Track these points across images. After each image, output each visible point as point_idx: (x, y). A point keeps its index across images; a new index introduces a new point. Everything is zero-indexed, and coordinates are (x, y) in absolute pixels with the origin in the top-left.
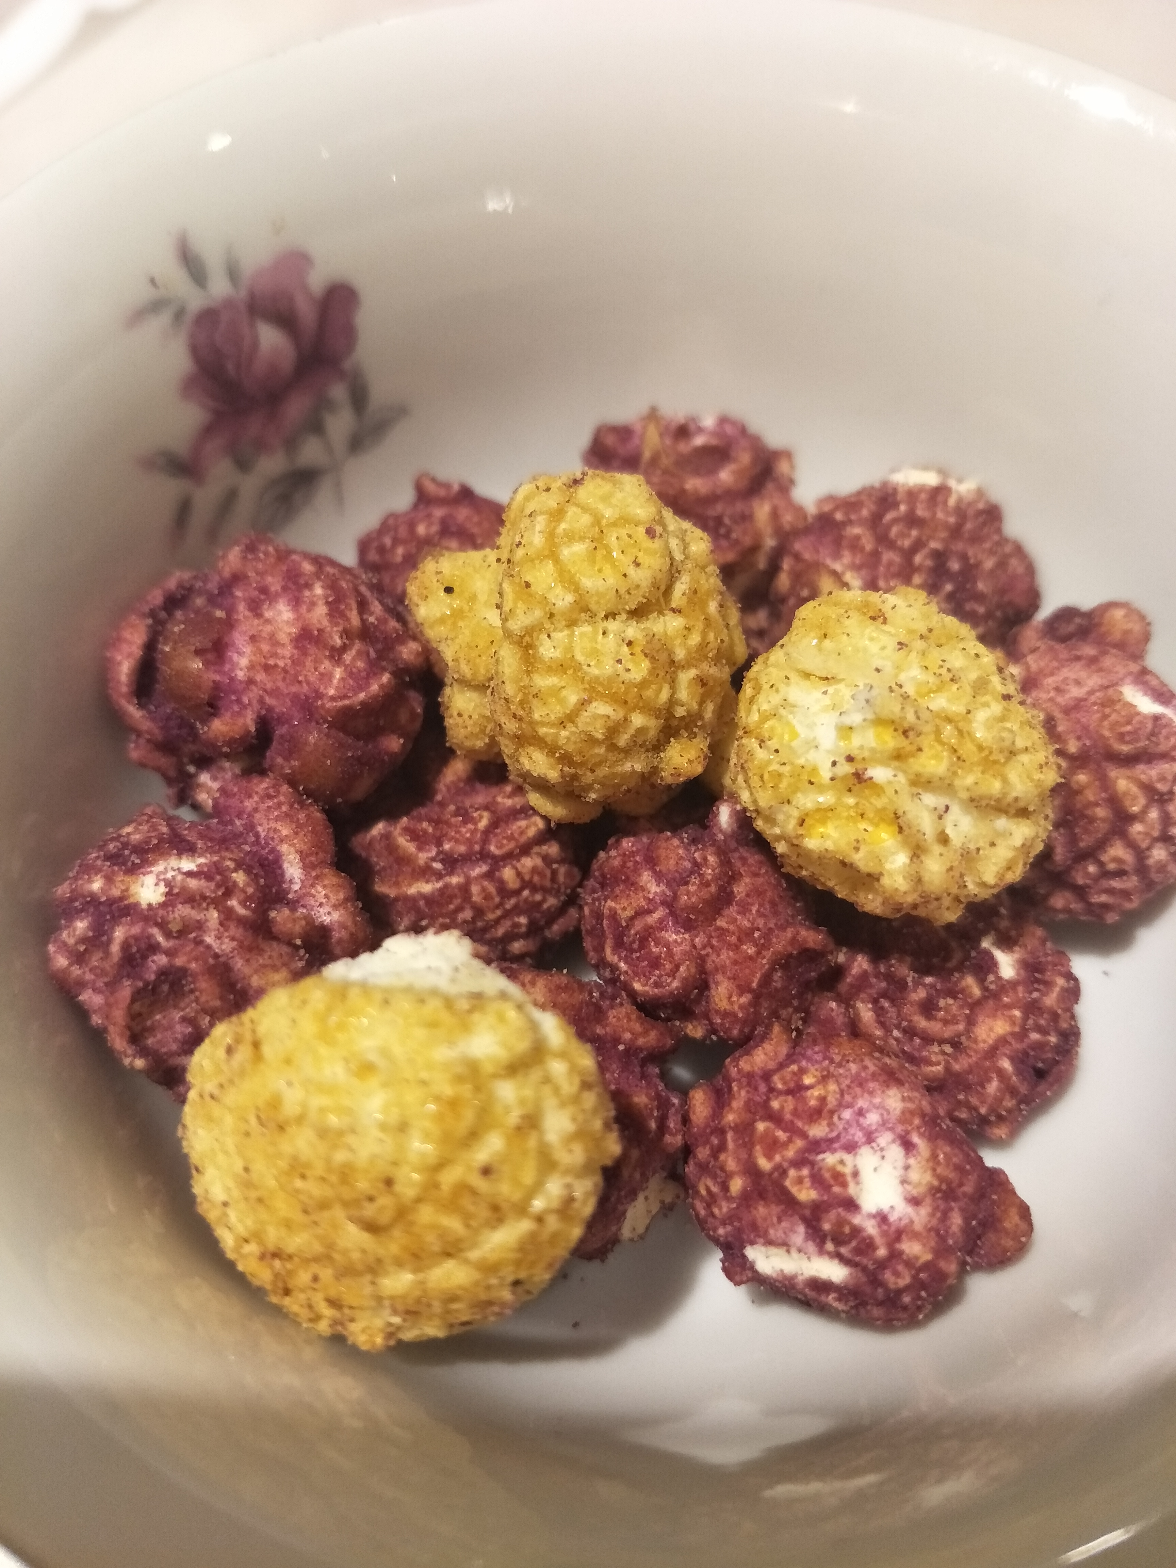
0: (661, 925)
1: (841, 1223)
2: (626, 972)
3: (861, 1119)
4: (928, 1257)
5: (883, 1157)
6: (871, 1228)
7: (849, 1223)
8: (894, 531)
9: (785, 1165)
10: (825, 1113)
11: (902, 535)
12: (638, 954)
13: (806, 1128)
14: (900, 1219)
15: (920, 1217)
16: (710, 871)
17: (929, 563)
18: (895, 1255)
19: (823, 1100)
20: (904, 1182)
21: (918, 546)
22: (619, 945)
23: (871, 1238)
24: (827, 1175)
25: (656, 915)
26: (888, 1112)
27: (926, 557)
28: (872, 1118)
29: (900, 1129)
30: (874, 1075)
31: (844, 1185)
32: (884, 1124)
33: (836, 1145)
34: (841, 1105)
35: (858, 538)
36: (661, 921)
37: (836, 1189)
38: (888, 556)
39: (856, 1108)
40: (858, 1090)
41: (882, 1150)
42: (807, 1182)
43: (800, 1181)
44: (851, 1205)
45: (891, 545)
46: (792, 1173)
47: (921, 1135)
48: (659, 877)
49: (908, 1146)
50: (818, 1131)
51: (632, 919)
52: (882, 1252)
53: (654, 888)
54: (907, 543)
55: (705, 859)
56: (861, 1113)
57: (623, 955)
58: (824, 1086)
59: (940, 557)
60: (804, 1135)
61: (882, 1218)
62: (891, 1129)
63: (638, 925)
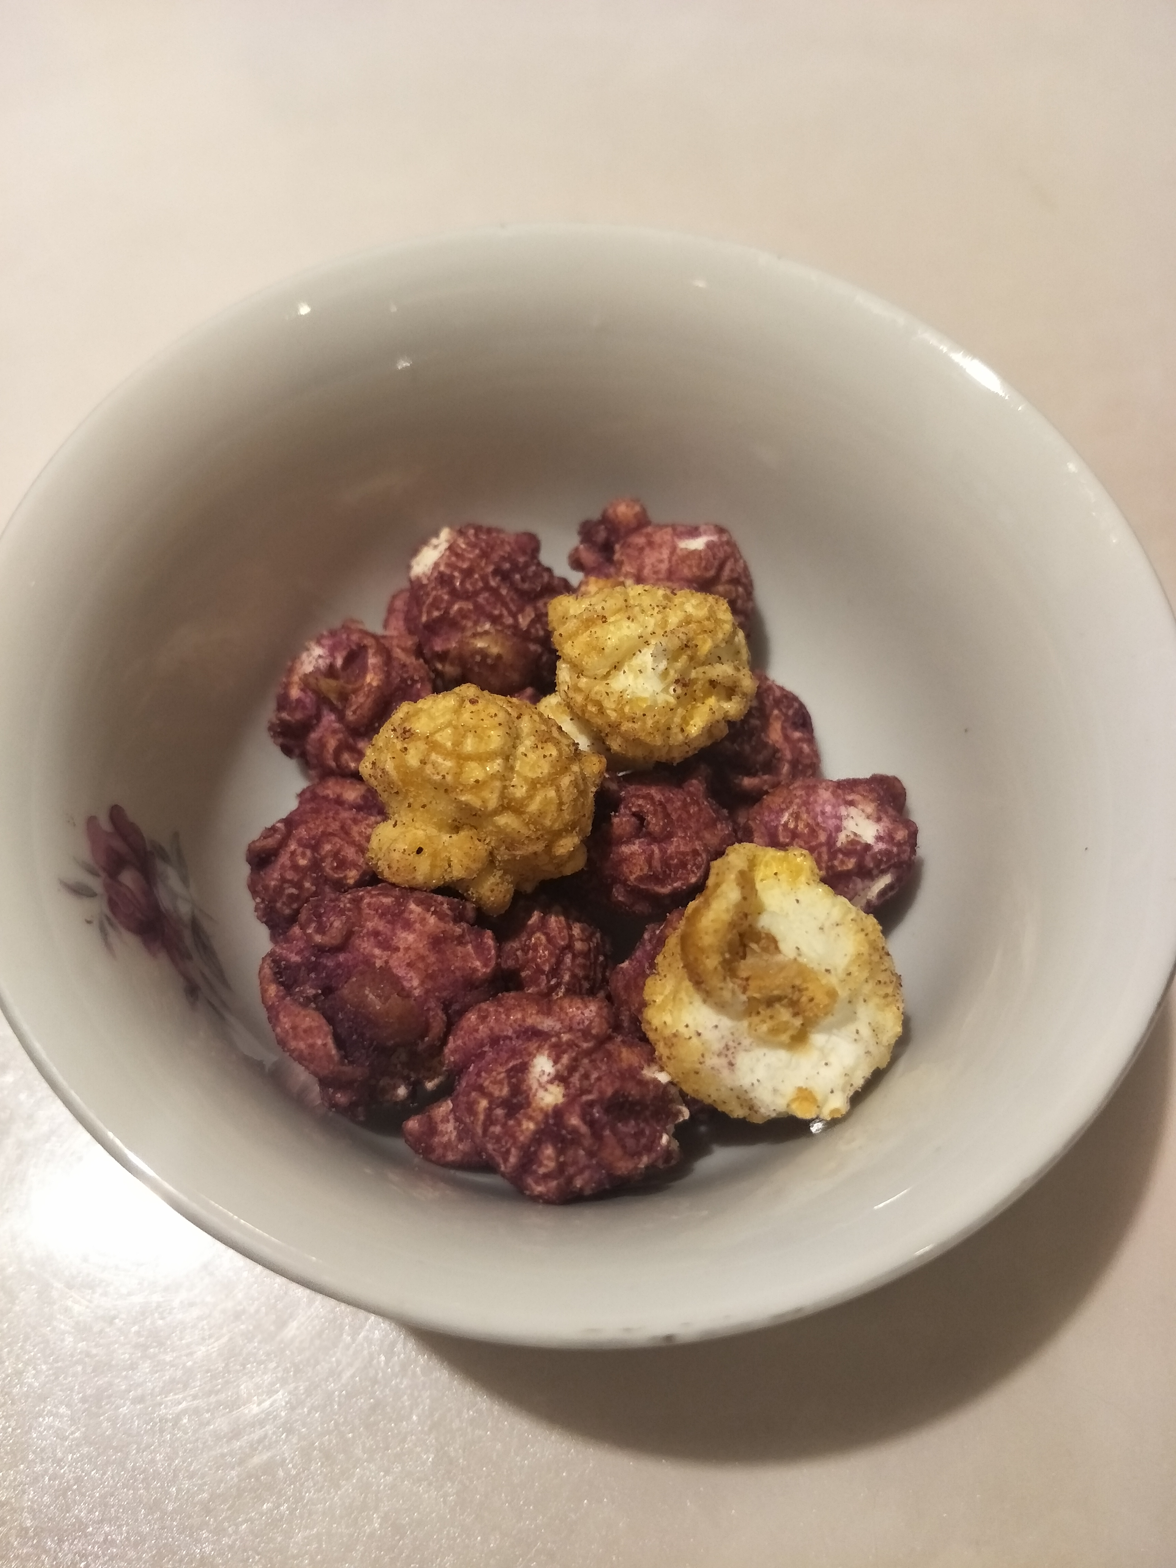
0: (663, 851)
1: (874, 857)
2: (682, 884)
3: (826, 815)
4: (907, 832)
5: (852, 818)
6: (881, 846)
7: (876, 853)
8: (468, 586)
9: (829, 864)
10: (817, 829)
11: (474, 584)
12: (673, 873)
13: (819, 841)
14: (884, 831)
15: (886, 823)
16: (648, 806)
17: (498, 579)
18: (899, 844)
19: (808, 825)
20: (868, 817)
21: (484, 578)
22: (661, 882)
23: (886, 850)
24: (850, 847)
25: (657, 851)
26: (828, 800)
27: (494, 579)
28: (828, 809)
29: (840, 801)
30: (807, 794)
31: (858, 843)
32: (834, 806)
33: (834, 835)
34: (815, 818)
35: (460, 610)
36: (661, 850)
37: (859, 848)
38: (481, 599)
39: (819, 813)
40: (811, 807)
41: (848, 815)
42: (845, 859)
43: (842, 862)
44: (868, 847)
45: (476, 593)
46: (836, 863)
47: (849, 794)
48: (629, 842)
49: (851, 803)
50: (823, 837)
51: (650, 866)
52: (895, 850)
53: (635, 847)
54: (480, 584)
55: (639, 805)
56: (823, 813)
57: (670, 882)
58: (801, 820)
59: (497, 572)
60: (821, 845)
61: (879, 838)
62: (839, 805)
63: (656, 863)
